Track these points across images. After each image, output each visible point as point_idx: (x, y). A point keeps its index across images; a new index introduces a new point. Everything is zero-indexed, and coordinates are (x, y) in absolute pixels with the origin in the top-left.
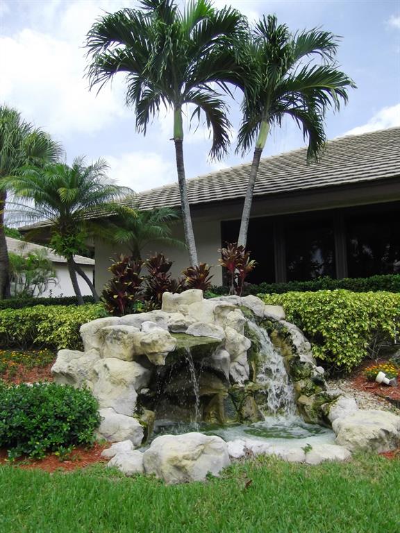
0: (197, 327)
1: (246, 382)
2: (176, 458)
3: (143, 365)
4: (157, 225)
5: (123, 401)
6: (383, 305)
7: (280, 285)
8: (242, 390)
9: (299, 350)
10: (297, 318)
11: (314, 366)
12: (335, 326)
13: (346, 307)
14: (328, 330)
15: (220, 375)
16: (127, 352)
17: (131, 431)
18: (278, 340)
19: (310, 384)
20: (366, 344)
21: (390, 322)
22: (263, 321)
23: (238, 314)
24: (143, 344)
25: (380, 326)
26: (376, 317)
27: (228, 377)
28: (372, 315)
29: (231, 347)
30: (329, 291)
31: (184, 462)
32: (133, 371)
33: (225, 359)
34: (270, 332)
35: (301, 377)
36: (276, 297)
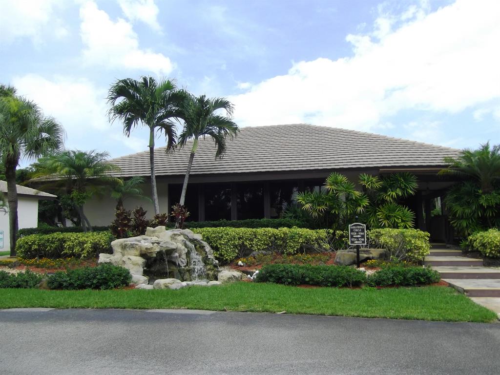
0: (165, 243)
1: (185, 266)
2: (166, 283)
3: (144, 258)
4: (135, 188)
5: (138, 272)
6: (245, 234)
7: (201, 223)
8: (184, 269)
9: (208, 253)
10: (208, 239)
11: (214, 260)
12: (223, 243)
13: (228, 235)
14: (220, 244)
15: (174, 264)
16: (138, 253)
17: (144, 281)
18: (199, 249)
19: (212, 267)
20: (237, 251)
21: (248, 241)
22: (193, 241)
23: (182, 238)
24: (146, 249)
25: (243, 243)
26: (242, 239)
27: (177, 264)
28: (239, 239)
29: (179, 251)
30: (222, 228)
31: (168, 285)
32: (141, 260)
33: (177, 256)
34: (195, 246)
35: (208, 264)
36: (199, 230)
